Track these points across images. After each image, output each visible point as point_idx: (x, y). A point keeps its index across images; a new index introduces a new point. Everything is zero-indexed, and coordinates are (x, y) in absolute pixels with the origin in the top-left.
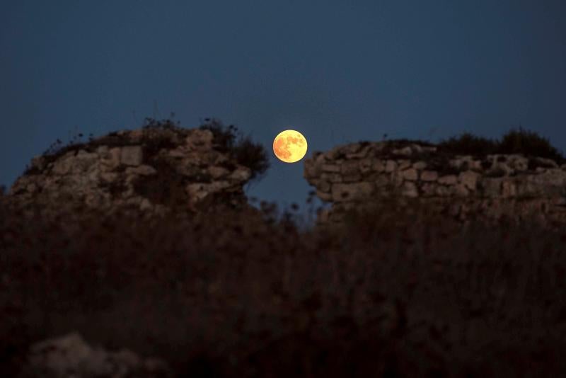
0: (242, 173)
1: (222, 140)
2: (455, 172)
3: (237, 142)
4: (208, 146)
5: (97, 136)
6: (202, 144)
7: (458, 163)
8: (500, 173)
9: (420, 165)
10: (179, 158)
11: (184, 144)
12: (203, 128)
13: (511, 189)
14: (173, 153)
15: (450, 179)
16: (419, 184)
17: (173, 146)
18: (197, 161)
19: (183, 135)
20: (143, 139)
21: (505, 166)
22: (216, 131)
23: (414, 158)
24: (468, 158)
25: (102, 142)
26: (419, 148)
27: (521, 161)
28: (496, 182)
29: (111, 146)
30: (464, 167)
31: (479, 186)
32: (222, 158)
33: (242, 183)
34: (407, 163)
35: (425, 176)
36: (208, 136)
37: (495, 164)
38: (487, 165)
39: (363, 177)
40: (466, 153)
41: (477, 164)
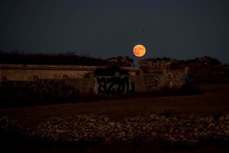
0: (130, 63)
1: (128, 58)
2: (157, 63)
3: (129, 59)
4: (126, 59)
5: (111, 58)
6: (125, 59)
7: (157, 61)
8: (162, 63)
9: (152, 62)
10: (122, 61)
11: (123, 59)
12: (125, 57)
13: (163, 65)
14: (122, 60)
15: (156, 64)
16: (152, 64)
17: (121, 59)
18: (124, 61)
19: (123, 58)
20: (117, 58)
21: (162, 62)
22: (127, 57)
23: (152, 61)
24: (158, 61)
25: (112, 59)
26: (152, 60)
27: (164, 61)
28: (161, 64)
29: (113, 59)
30: (158, 62)
31: (159, 64)
32: (128, 61)
33: (130, 64)
34: (150, 62)
35: (153, 63)
36: (126, 58)
37: (161, 62)
38: (160, 62)
39: (145, 63)
40: (158, 60)
41: (159, 62)
